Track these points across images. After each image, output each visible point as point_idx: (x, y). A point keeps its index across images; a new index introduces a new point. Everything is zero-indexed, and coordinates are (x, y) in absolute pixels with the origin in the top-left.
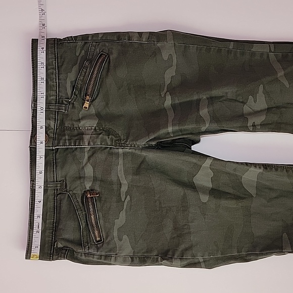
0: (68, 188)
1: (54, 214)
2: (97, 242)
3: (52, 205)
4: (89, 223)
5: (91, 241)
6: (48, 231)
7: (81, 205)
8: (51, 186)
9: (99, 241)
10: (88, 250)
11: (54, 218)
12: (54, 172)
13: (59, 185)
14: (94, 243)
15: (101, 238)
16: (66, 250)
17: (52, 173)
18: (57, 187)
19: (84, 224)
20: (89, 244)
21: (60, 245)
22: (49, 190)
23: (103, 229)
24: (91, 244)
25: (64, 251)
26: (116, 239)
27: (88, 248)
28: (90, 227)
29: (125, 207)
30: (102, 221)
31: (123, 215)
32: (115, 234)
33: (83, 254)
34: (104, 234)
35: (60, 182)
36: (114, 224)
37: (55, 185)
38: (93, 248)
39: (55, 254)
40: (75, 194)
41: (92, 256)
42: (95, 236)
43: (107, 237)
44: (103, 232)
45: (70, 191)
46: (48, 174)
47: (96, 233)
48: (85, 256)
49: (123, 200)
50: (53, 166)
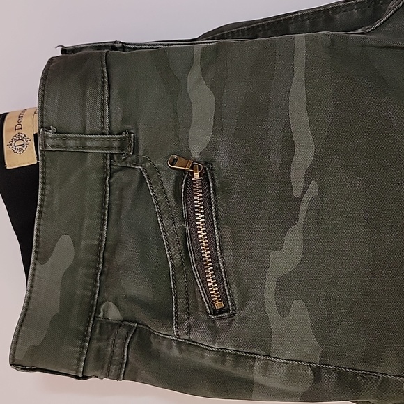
0: (141, 153)
1: (103, 224)
2: (215, 312)
3: (97, 200)
4: (191, 254)
5: (197, 308)
6: (82, 271)
7: (172, 202)
8: (95, 144)
9: (221, 311)
10: (189, 333)
11: (101, 235)
12: (103, 104)
13: (116, 144)
14: (205, 316)
15: (226, 303)
16: (130, 328)
17: (98, 106)
18: (111, 147)
19: (177, 257)
20: (192, 318)
21: (114, 314)
22: (89, 156)
23: (232, 278)
24: (197, 319)
25: (123, 331)
26: (272, 310)
27: (189, 327)
28: (194, 266)
29: (302, 215)
30: (229, 253)
31: (294, 240)
32: (270, 293)
33: (174, 344)
34: (235, 291)
35: (120, 134)
36: (266, 264)
37: (107, 144)
38: (202, 329)
39: (96, 335)
40: (157, 170)
41: (199, 352)
42: (208, 292)
43: (244, 303)
44: (234, 286)
45: (145, 160)
46: (87, 107)
47: (213, 287)
48: (181, 350)
49: (297, 193)
50: (103, 86)
